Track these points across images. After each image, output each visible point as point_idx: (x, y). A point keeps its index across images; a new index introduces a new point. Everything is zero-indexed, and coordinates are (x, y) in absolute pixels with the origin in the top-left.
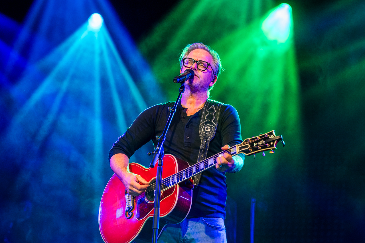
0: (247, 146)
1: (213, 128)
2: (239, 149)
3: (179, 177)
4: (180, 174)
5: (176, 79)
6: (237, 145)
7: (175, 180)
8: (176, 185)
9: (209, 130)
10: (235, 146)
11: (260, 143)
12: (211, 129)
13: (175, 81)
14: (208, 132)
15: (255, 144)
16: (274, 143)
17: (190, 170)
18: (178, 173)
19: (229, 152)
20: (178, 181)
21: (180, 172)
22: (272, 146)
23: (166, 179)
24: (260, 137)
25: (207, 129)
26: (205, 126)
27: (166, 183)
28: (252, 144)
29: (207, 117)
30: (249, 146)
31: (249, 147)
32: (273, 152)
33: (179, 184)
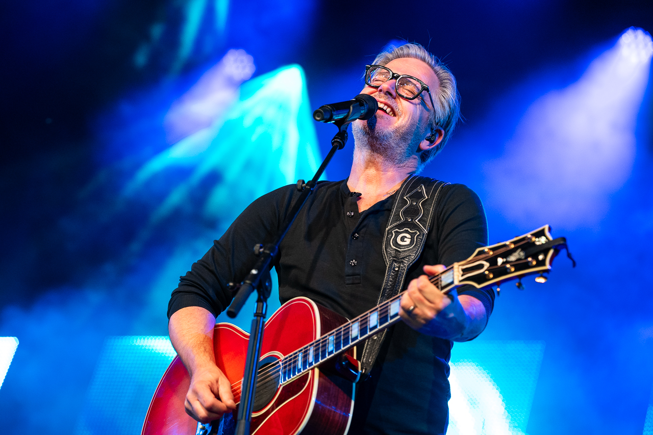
0: (481, 266)
1: (418, 235)
2: (462, 273)
3: (321, 349)
4: (323, 342)
5: (320, 112)
6: (456, 265)
7: (311, 358)
8: (313, 369)
9: (408, 241)
10: (452, 267)
11: (512, 258)
12: (412, 239)
13: (318, 117)
14: (405, 245)
15: (500, 261)
16: (546, 256)
17: (347, 331)
18: (319, 340)
19: (438, 283)
20: (316, 360)
21: (323, 339)
22: (542, 263)
23: (291, 356)
24: (514, 243)
25: (402, 239)
26: (397, 234)
27: (290, 365)
28: (492, 261)
29: (405, 213)
30: (487, 265)
31: (485, 268)
32: (545, 278)
33: (320, 367)
